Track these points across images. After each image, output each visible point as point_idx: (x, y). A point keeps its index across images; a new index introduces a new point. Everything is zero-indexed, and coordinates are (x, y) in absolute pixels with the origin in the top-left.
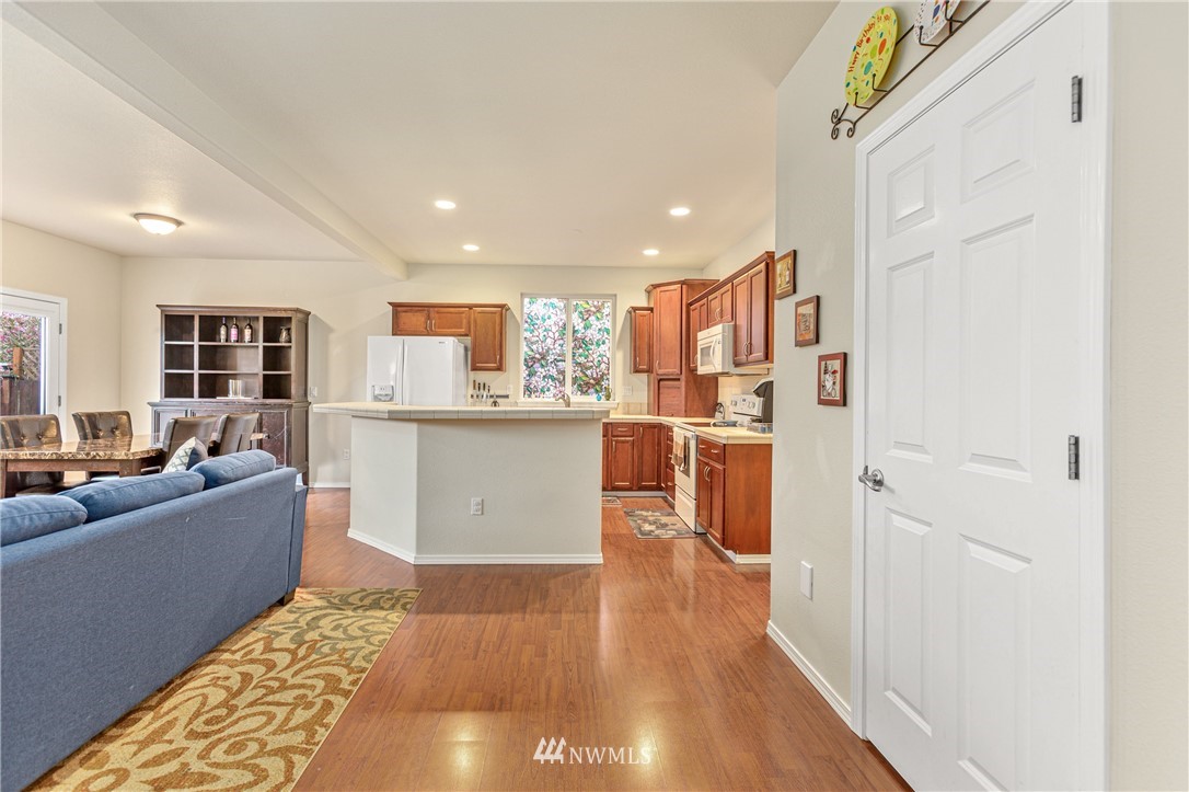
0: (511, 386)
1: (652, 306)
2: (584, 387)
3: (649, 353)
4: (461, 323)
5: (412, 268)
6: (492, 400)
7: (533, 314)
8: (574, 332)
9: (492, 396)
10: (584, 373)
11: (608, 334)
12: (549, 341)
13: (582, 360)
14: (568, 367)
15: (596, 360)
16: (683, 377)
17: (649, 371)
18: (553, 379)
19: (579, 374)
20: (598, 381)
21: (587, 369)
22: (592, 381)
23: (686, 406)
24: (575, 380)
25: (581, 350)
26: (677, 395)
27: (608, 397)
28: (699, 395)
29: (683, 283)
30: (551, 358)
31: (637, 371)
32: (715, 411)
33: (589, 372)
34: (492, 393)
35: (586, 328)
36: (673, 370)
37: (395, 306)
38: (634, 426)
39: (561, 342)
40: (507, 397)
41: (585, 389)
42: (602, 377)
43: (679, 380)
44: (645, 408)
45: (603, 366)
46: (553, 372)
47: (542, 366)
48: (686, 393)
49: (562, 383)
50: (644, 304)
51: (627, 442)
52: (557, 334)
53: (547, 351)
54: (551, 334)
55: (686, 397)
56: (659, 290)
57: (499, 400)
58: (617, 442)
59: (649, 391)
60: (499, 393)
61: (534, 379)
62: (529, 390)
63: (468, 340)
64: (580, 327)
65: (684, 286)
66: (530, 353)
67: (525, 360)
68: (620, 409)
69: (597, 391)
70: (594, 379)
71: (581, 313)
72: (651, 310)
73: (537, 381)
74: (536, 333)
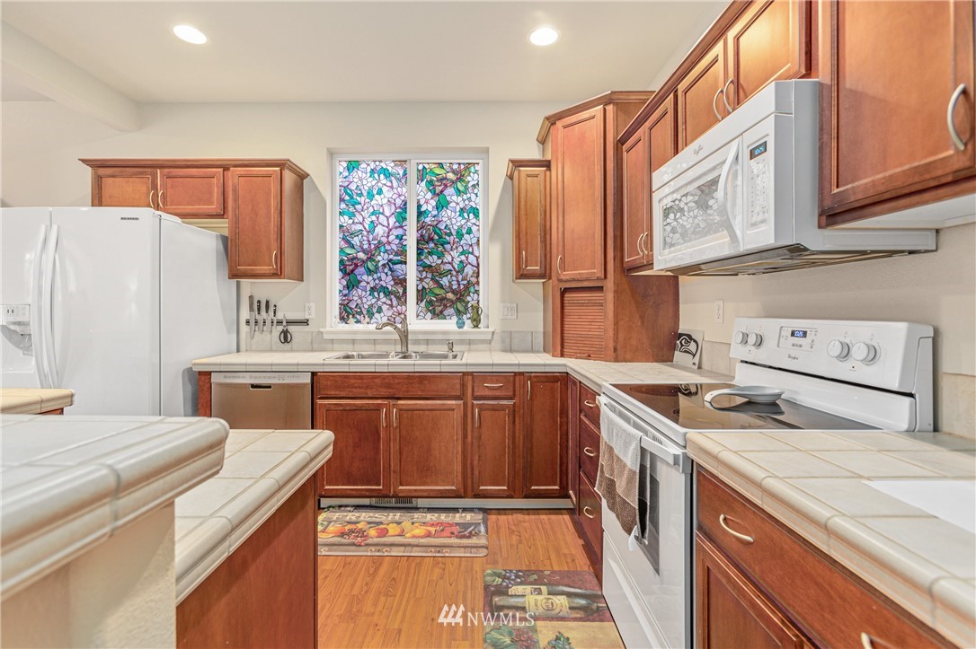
0: (313, 305)
1: (548, 157)
2: (435, 304)
3: (544, 241)
4: (211, 193)
5: (144, 108)
6: (280, 328)
7: (353, 187)
8: (420, 214)
9: (279, 323)
10: (437, 283)
11: (476, 216)
12: (380, 230)
13: (433, 260)
14: (411, 271)
15: (457, 261)
16: (610, 284)
17: (544, 274)
18: (388, 293)
19: (429, 284)
20: (461, 295)
21: (442, 275)
22: (450, 296)
23: (616, 339)
24: (421, 294)
25: (432, 245)
26: (596, 317)
27: (476, 322)
28: (642, 317)
29: (607, 100)
30: (382, 258)
31: (522, 275)
32: (674, 348)
33: (445, 281)
34: (280, 316)
35: (440, 207)
36: (589, 269)
37: (96, 165)
38: (516, 378)
39: (400, 232)
40: (306, 322)
41: (438, 309)
42: (467, 287)
43: (600, 289)
44: (540, 340)
45: (469, 270)
46: (387, 281)
47: (370, 272)
48: (616, 315)
49: (402, 299)
50: (534, 153)
51: (503, 408)
52: (392, 220)
53: (377, 247)
54: (382, 219)
55: (616, 324)
56: (560, 124)
57: (292, 328)
58: (481, 408)
59: (545, 311)
60: (292, 316)
61: (355, 293)
62: (346, 313)
63: (223, 226)
64: (429, 206)
65: (610, 108)
66: (348, 251)
67: (341, 262)
68: (496, 344)
69: (459, 313)
70: (453, 292)
71: (430, 182)
72: (547, 165)
73: (361, 297)
74: (359, 218)
